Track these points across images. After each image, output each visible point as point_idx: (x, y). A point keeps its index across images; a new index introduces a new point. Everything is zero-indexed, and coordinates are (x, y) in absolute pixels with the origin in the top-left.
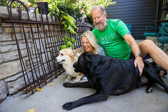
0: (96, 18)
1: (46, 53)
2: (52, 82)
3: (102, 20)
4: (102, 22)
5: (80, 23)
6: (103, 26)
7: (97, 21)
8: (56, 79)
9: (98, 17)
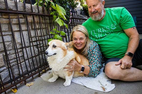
0: (92, 7)
3: (99, 9)
4: (99, 11)
5: (75, 15)
6: (100, 16)
7: (93, 10)
8: (39, 78)
9: (94, 6)
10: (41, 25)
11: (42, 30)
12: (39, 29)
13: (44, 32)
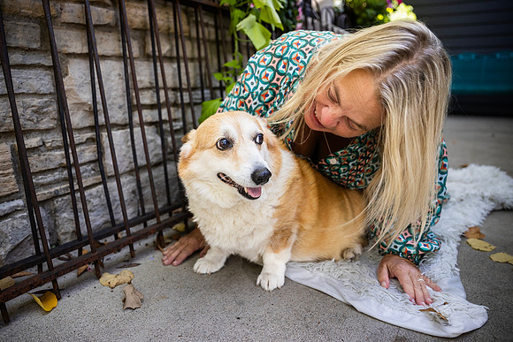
1: (137, 130)
2: (131, 266)
5: (313, 23)
10: (180, 43)
11: (182, 64)
12: (170, 59)
13: (191, 75)
